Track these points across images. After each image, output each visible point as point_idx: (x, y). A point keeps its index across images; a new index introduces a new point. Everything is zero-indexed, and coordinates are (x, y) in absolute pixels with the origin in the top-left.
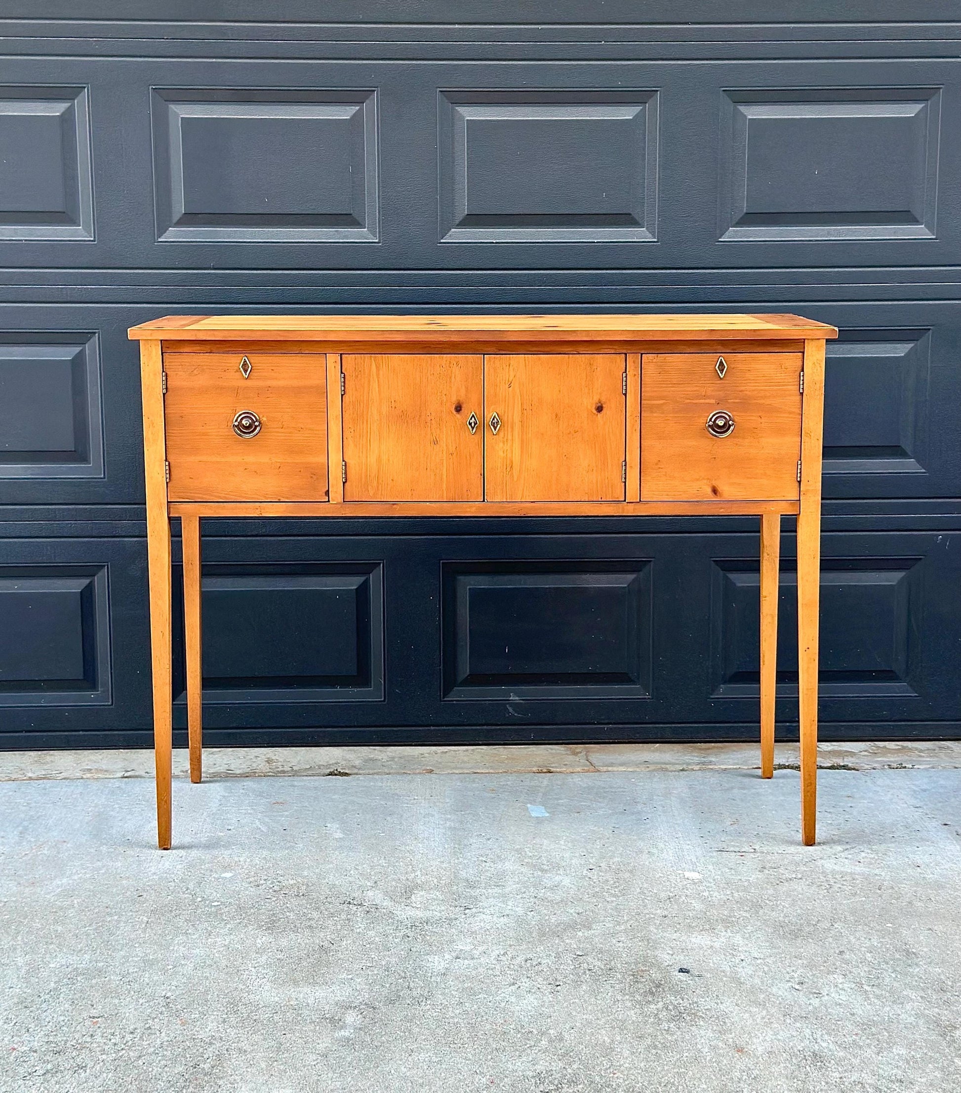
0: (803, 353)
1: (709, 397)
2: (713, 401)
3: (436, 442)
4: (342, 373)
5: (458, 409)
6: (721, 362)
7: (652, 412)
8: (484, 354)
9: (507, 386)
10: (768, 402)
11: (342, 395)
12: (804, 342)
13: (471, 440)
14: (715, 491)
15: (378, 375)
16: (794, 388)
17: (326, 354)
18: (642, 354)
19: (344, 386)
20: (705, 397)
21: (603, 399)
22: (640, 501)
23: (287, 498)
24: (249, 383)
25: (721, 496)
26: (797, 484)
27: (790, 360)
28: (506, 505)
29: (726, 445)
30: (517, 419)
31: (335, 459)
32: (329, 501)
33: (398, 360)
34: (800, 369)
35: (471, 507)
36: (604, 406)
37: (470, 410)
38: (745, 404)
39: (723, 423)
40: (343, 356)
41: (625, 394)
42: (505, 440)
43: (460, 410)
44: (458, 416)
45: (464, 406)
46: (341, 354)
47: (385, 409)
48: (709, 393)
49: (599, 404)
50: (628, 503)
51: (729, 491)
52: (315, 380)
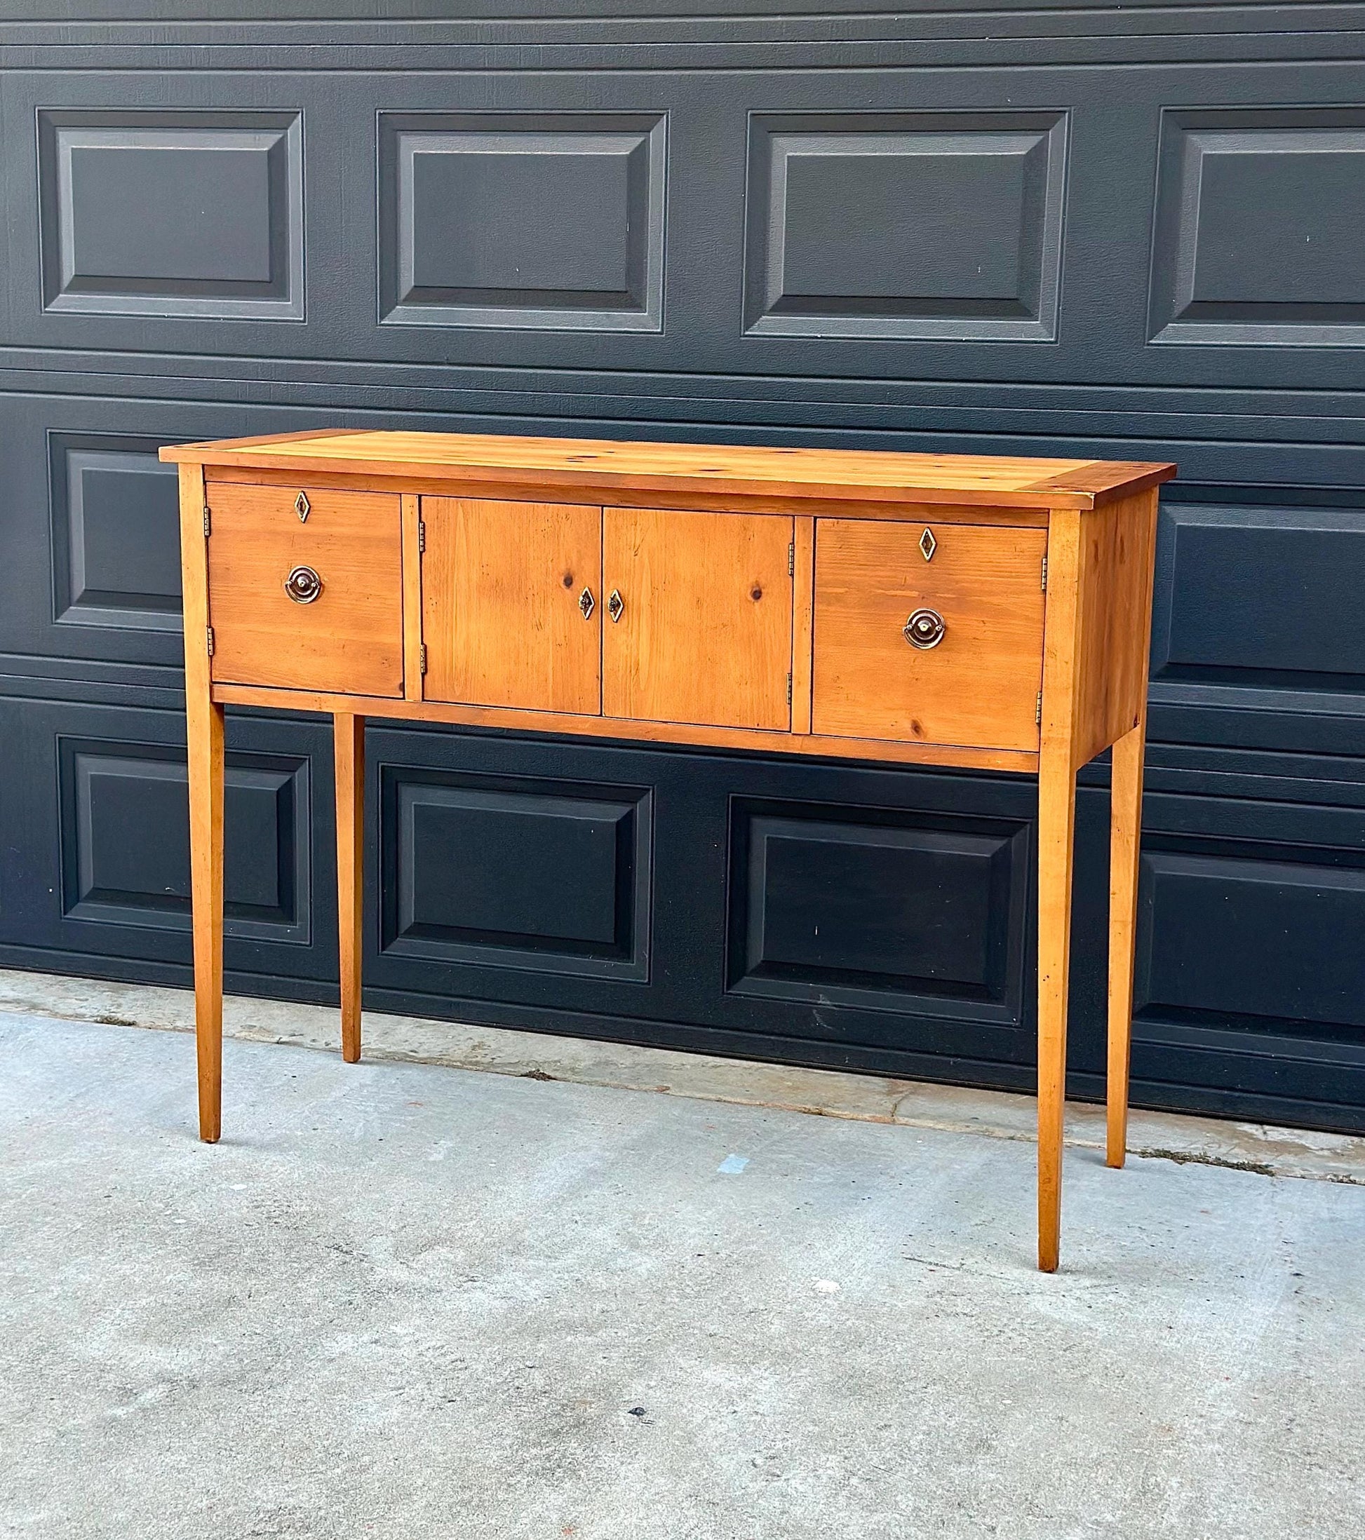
0: (1048, 528)
1: (911, 588)
2: (915, 594)
3: (539, 626)
4: (420, 521)
5: (569, 582)
6: (927, 536)
7: (829, 604)
8: (603, 506)
9: (633, 554)
10: (995, 600)
11: (421, 553)
12: (1048, 513)
13: (584, 627)
14: (916, 728)
15: (466, 526)
16: (1033, 583)
17: (400, 494)
18: (815, 518)
19: (424, 540)
20: (903, 587)
21: (763, 581)
22: (811, 733)
23: (354, 689)
24: (307, 528)
25: (925, 737)
26: (1037, 727)
27: (1025, 538)
28: (630, 723)
29: (928, 659)
30: (644, 602)
31: (412, 639)
32: (404, 698)
33: (491, 508)
34: (1043, 552)
35: (586, 722)
36: (763, 591)
37: (580, 588)
38: (962, 601)
39: (927, 627)
40: (423, 497)
41: (792, 575)
42: (630, 631)
43: (571, 583)
44: (568, 591)
45: (576, 579)
46: (420, 496)
47: (475, 577)
48: (909, 581)
49: (757, 589)
50: (794, 734)
51: (935, 730)
52: (386, 529)
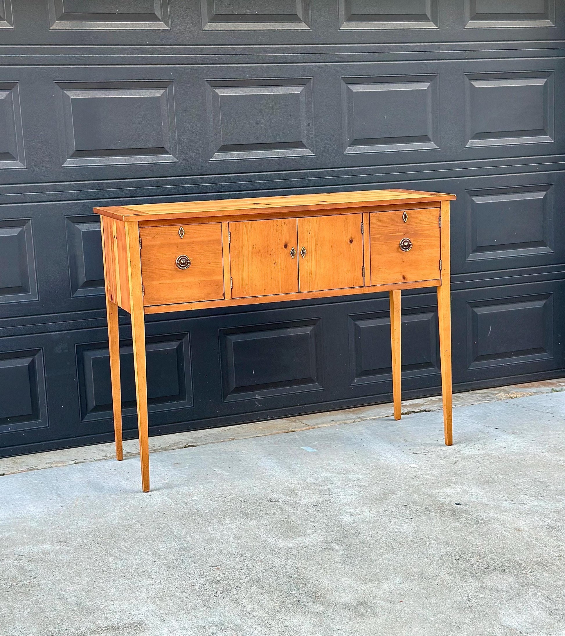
0: (440, 208)
1: (401, 232)
2: (402, 234)
3: (275, 264)
4: (229, 232)
5: (286, 246)
6: (405, 215)
7: (375, 241)
8: (297, 218)
9: (308, 233)
10: (426, 232)
11: (230, 243)
12: (440, 203)
13: (292, 261)
14: (404, 278)
15: (247, 231)
16: (437, 225)
17: (221, 223)
18: (369, 213)
19: (230, 239)
20: (398, 232)
21: (353, 237)
22: (371, 286)
23: (204, 299)
24: (182, 241)
25: (407, 280)
26: (440, 271)
27: (435, 211)
28: (310, 293)
29: (409, 254)
30: (313, 250)
31: (227, 276)
32: (224, 299)
33: (256, 224)
34: (439, 216)
35: (293, 296)
36: (353, 240)
37: (290, 247)
38: (416, 234)
39: (407, 244)
40: (229, 223)
41: (363, 233)
42: (308, 260)
43: (287, 247)
44: (286, 250)
45: (288, 245)
47: (250, 249)
48: (400, 230)
49: (351, 239)
50: (365, 287)
51: (409, 277)
52: (216, 237)
